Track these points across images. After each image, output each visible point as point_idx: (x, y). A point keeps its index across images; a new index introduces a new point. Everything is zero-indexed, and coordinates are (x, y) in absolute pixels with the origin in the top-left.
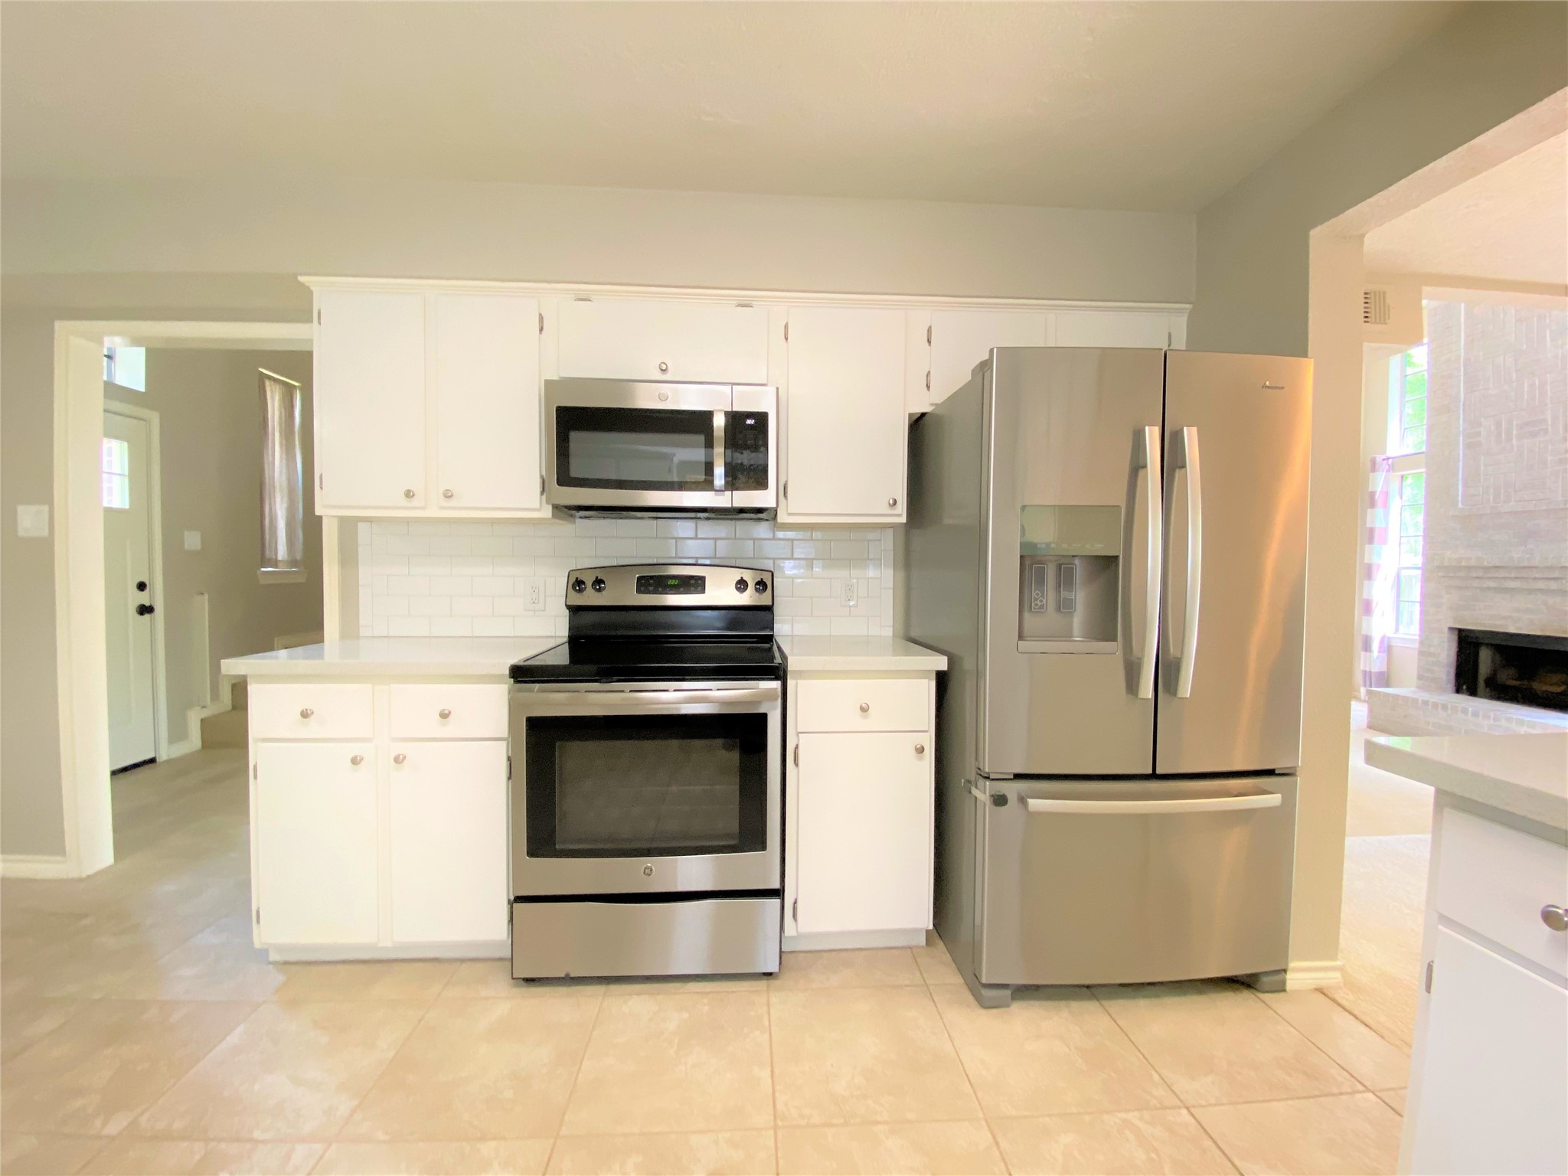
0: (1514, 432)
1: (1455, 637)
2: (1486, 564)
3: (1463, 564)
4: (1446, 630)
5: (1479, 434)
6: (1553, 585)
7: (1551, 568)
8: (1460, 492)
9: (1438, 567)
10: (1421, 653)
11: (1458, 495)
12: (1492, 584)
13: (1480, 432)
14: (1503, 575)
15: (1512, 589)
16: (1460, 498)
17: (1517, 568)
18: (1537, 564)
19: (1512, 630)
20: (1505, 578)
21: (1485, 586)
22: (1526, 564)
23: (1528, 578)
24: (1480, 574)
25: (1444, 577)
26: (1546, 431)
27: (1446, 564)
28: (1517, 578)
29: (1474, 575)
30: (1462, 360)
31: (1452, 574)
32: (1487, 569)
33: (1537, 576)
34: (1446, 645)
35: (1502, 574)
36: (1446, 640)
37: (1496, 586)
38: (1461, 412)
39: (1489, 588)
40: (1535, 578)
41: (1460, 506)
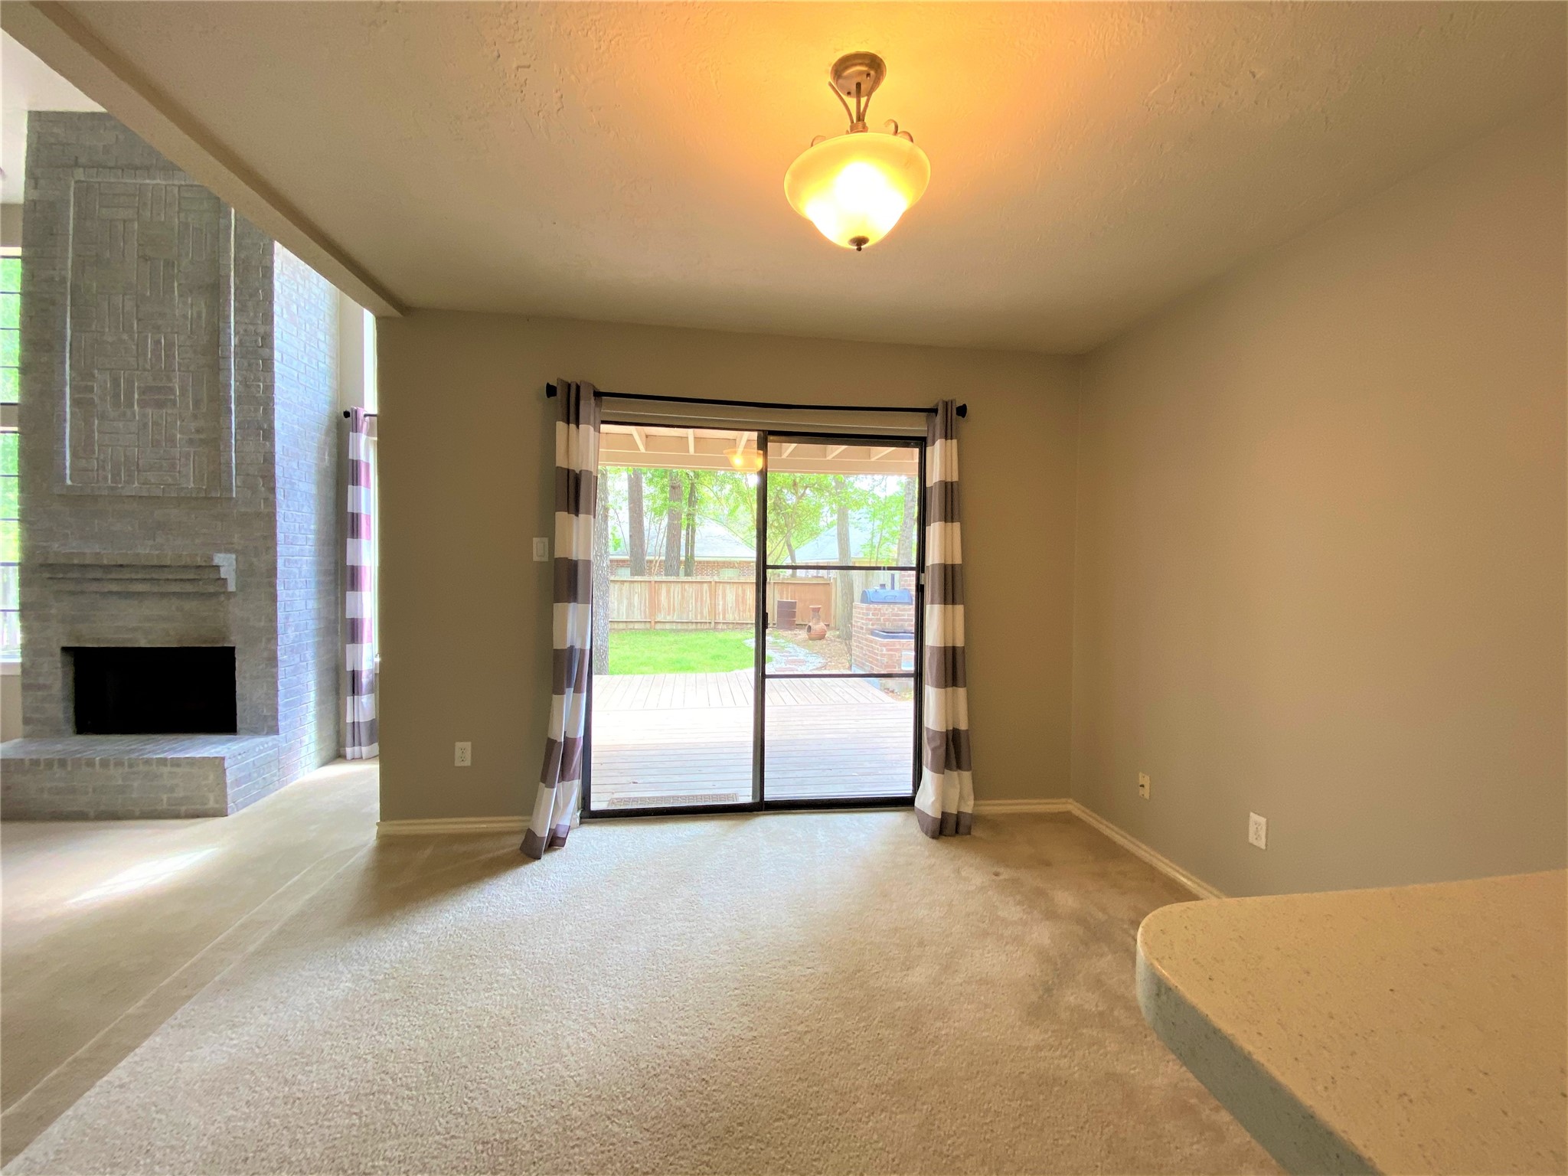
0: (136, 396)
1: (70, 659)
2: (105, 562)
3: (76, 561)
4: (58, 651)
5: (91, 390)
6: (189, 588)
7: (185, 567)
8: (68, 464)
9: (42, 565)
10: (26, 687)
11: (65, 468)
12: (114, 587)
13: (93, 387)
14: (128, 576)
15: (139, 594)
16: (68, 472)
17: (145, 567)
18: (168, 563)
19: (143, 643)
20: (131, 580)
21: (106, 590)
22: (155, 562)
23: (159, 580)
24: (99, 574)
25: (51, 578)
26: (174, 403)
27: (50, 562)
28: (145, 579)
29: (91, 575)
30: (69, 284)
31: (61, 576)
32: (107, 568)
33: (170, 577)
34: (59, 672)
35: (126, 575)
36: (59, 665)
37: (120, 590)
38: (68, 355)
39: (111, 593)
40: (168, 579)
41: (69, 482)
